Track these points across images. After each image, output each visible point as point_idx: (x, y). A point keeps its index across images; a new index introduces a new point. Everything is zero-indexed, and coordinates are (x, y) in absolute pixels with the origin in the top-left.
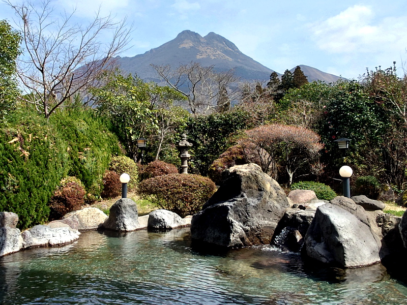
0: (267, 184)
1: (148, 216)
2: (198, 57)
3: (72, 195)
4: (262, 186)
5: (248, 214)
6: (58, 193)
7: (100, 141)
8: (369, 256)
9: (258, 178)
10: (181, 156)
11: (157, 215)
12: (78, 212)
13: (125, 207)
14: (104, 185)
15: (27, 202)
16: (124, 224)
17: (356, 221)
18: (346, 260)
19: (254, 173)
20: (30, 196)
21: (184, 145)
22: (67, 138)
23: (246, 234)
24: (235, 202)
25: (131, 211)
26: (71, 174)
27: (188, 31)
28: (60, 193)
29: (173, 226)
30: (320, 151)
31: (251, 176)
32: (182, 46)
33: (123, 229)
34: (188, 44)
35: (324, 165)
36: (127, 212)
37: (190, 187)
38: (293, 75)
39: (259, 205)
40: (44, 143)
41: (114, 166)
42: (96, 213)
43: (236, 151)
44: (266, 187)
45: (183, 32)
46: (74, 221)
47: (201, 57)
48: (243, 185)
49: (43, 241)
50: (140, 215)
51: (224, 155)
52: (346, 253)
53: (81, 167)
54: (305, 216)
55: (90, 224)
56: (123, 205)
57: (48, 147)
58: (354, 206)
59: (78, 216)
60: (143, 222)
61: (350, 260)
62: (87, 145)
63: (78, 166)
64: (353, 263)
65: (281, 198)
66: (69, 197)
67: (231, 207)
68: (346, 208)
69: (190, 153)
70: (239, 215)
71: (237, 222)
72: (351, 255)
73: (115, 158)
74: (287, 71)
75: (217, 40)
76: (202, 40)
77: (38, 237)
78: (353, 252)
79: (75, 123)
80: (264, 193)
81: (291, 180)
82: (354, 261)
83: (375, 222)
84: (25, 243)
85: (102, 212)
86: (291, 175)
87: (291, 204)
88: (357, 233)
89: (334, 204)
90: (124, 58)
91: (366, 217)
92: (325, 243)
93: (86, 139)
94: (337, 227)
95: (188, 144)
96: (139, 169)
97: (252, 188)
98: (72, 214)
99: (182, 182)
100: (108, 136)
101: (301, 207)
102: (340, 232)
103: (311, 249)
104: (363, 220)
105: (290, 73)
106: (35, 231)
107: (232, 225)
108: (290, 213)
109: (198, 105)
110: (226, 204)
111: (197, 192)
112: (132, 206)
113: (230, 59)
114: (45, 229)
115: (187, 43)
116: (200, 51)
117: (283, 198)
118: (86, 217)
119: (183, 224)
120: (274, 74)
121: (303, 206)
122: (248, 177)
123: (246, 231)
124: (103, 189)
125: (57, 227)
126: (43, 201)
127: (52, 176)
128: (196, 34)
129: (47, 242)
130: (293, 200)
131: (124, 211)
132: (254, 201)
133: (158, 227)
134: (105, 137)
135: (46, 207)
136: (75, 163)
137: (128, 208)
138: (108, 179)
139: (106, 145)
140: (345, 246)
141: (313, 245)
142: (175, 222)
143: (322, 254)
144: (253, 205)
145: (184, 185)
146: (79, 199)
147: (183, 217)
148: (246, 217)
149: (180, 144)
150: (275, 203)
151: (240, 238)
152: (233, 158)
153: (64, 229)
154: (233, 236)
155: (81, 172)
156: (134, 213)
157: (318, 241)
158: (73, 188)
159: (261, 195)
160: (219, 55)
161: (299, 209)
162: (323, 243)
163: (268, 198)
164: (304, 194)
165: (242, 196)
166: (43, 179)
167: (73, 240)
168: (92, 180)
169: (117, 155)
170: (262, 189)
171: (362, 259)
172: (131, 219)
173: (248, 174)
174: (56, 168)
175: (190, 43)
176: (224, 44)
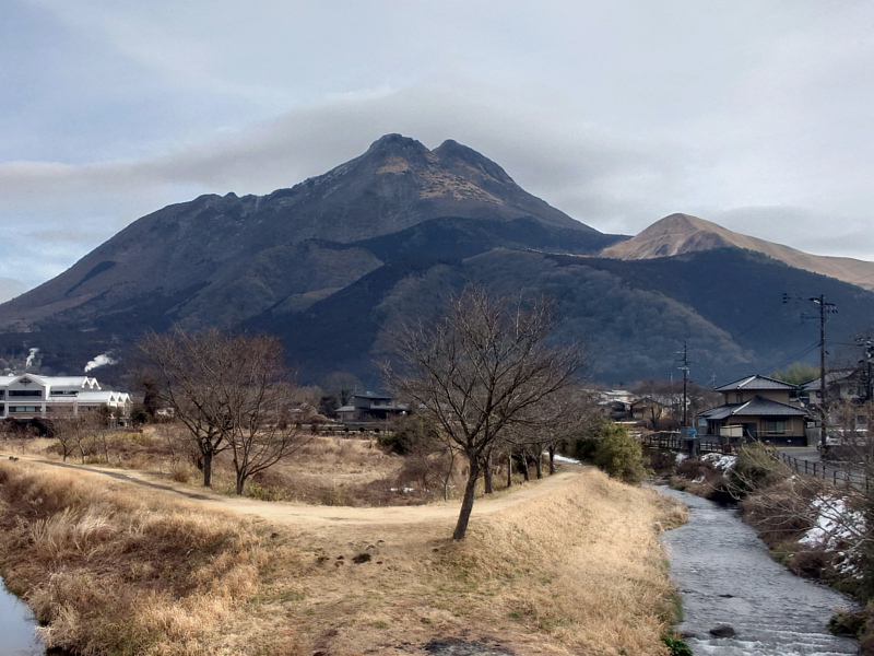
2: (425, 195)
27: (395, 138)
32: (384, 170)
34: (398, 166)
45: (386, 139)
47: (431, 195)
75: (464, 158)
76: (430, 158)
113: (499, 202)
115: (394, 164)
116: (428, 182)
128: (416, 144)
160: (472, 191)
175: (403, 165)
176: (479, 168)
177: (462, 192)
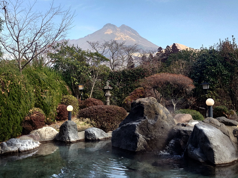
0: (161, 110)
1: (84, 131)
3: (36, 119)
4: (158, 112)
5: (148, 130)
6: (28, 118)
7: (55, 86)
8: (230, 156)
9: (154, 106)
10: (106, 95)
11: (90, 131)
12: (39, 130)
13: (69, 126)
14: (58, 113)
15: (7, 124)
16: (68, 137)
17: (221, 133)
18: (215, 159)
19: (152, 103)
20: (9, 120)
21: (107, 88)
22: (34, 84)
23: (147, 143)
24: (140, 122)
25: (73, 129)
26: (36, 106)
27: (110, 24)
28: (29, 118)
29: (100, 138)
30: (193, 90)
31: (150, 105)
32: (106, 33)
33: (68, 141)
34: (109, 32)
35: (196, 98)
36: (70, 130)
37: (111, 113)
38: (171, 49)
39: (156, 124)
40: (18, 86)
41: (64, 101)
42: (51, 130)
43: (139, 91)
44: (160, 112)
45: (107, 25)
46: (36, 135)
47: (117, 39)
48: (145, 111)
49: (15, 149)
50: (79, 131)
51: (132, 94)
52: (215, 155)
53: (42, 102)
54: (186, 131)
55: (47, 137)
56: (68, 125)
57: (20, 89)
58: (219, 124)
59: (39, 132)
60: (81, 136)
61: (218, 160)
62: (47, 88)
63: (40, 101)
64: (220, 161)
65: (170, 119)
66: (34, 120)
67: (137, 125)
68: (213, 125)
69: (111, 93)
70: (143, 130)
71: (141, 136)
72: (218, 156)
73: (65, 97)
74: (168, 47)
75: (127, 29)
76: (118, 29)
77: (12, 146)
78: (220, 154)
79: (39, 74)
80: (159, 116)
81: (175, 108)
82: (220, 160)
83: (232, 134)
84: (2, 150)
85: (54, 130)
86: (175, 105)
87: (176, 123)
88: (222, 142)
89: (206, 122)
90: (72, 40)
91: (227, 131)
92: (200, 148)
93: (46, 84)
94: (209, 138)
95: (110, 88)
96: (79, 103)
97: (151, 113)
98: (35, 131)
99: (106, 110)
100: (60, 83)
101: (183, 125)
102: (211, 141)
103: (191, 152)
104: (225, 133)
105: (170, 48)
106: (10, 142)
107: (138, 137)
108: (176, 129)
109: (116, 65)
110: (134, 123)
111: (116, 116)
112: (74, 126)
113: (134, 40)
114: (17, 141)
116: (117, 36)
117: (171, 120)
118: (44, 133)
119: (106, 136)
120: (160, 49)
121: (185, 124)
122: (149, 106)
123: (147, 141)
124: (57, 116)
125: (25, 139)
126: (17, 123)
127: (23, 107)
128: (114, 26)
129: (17, 149)
130: (177, 120)
131: (68, 129)
132: (152, 121)
133: (91, 139)
134: (59, 83)
135: (19, 126)
136: (39, 99)
137: (71, 127)
138: (60, 109)
139: (59, 88)
140: (215, 150)
141: (192, 150)
142: (101, 135)
143: (199, 156)
144: (152, 124)
145: (107, 112)
146: (41, 121)
147: (106, 132)
148: (147, 132)
149: (105, 88)
150: (166, 122)
151: (143, 145)
152: (138, 95)
153: (29, 141)
154: (139, 144)
155: (42, 105)
156: (75, 130)
157: (196, 147)
158: (37, 115)
159: (157, 117)
160: (128, 38)
161: (181, 126)
162: (199, 148)
163: (161, 120)
164: (184, 116)
165: (145, 118)
166: (18, 109)
167: (35, 148)
168: (50, 109)
169: (66, 95)
170: (158, 113)
171: (225, 159)
172: (73, 134)
173: (148, 104)
174: (26, 102)
175: (111, 31)
176: (130, 32)
177: (125, 38)
